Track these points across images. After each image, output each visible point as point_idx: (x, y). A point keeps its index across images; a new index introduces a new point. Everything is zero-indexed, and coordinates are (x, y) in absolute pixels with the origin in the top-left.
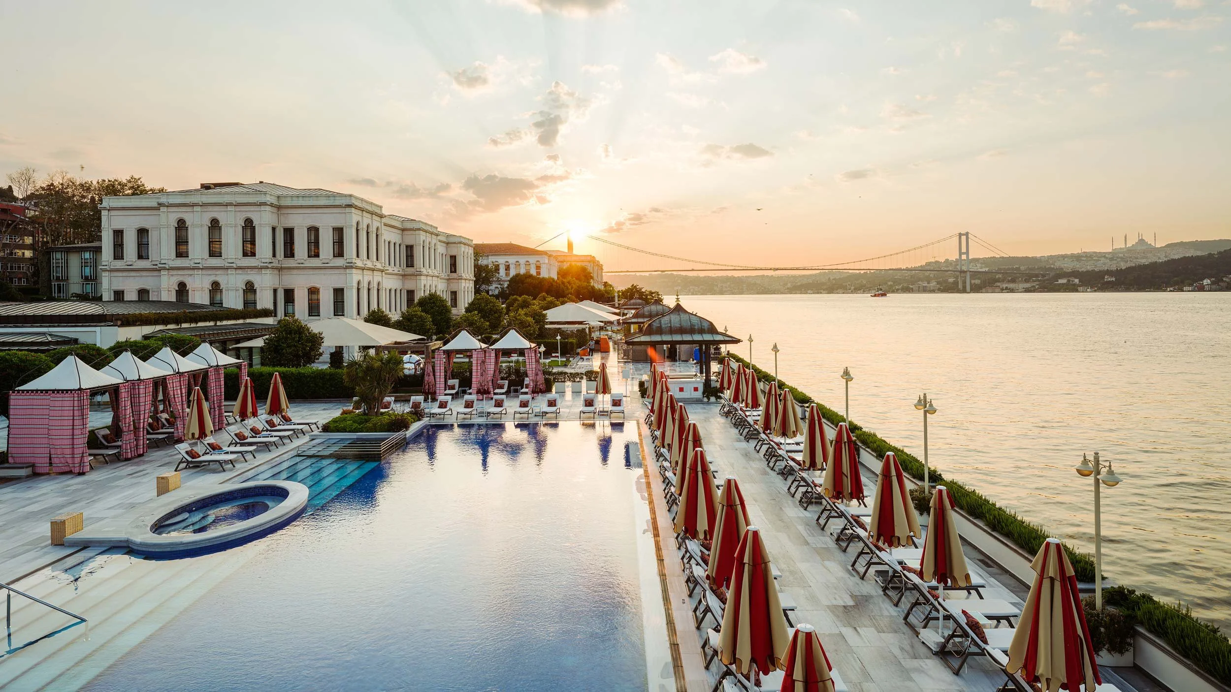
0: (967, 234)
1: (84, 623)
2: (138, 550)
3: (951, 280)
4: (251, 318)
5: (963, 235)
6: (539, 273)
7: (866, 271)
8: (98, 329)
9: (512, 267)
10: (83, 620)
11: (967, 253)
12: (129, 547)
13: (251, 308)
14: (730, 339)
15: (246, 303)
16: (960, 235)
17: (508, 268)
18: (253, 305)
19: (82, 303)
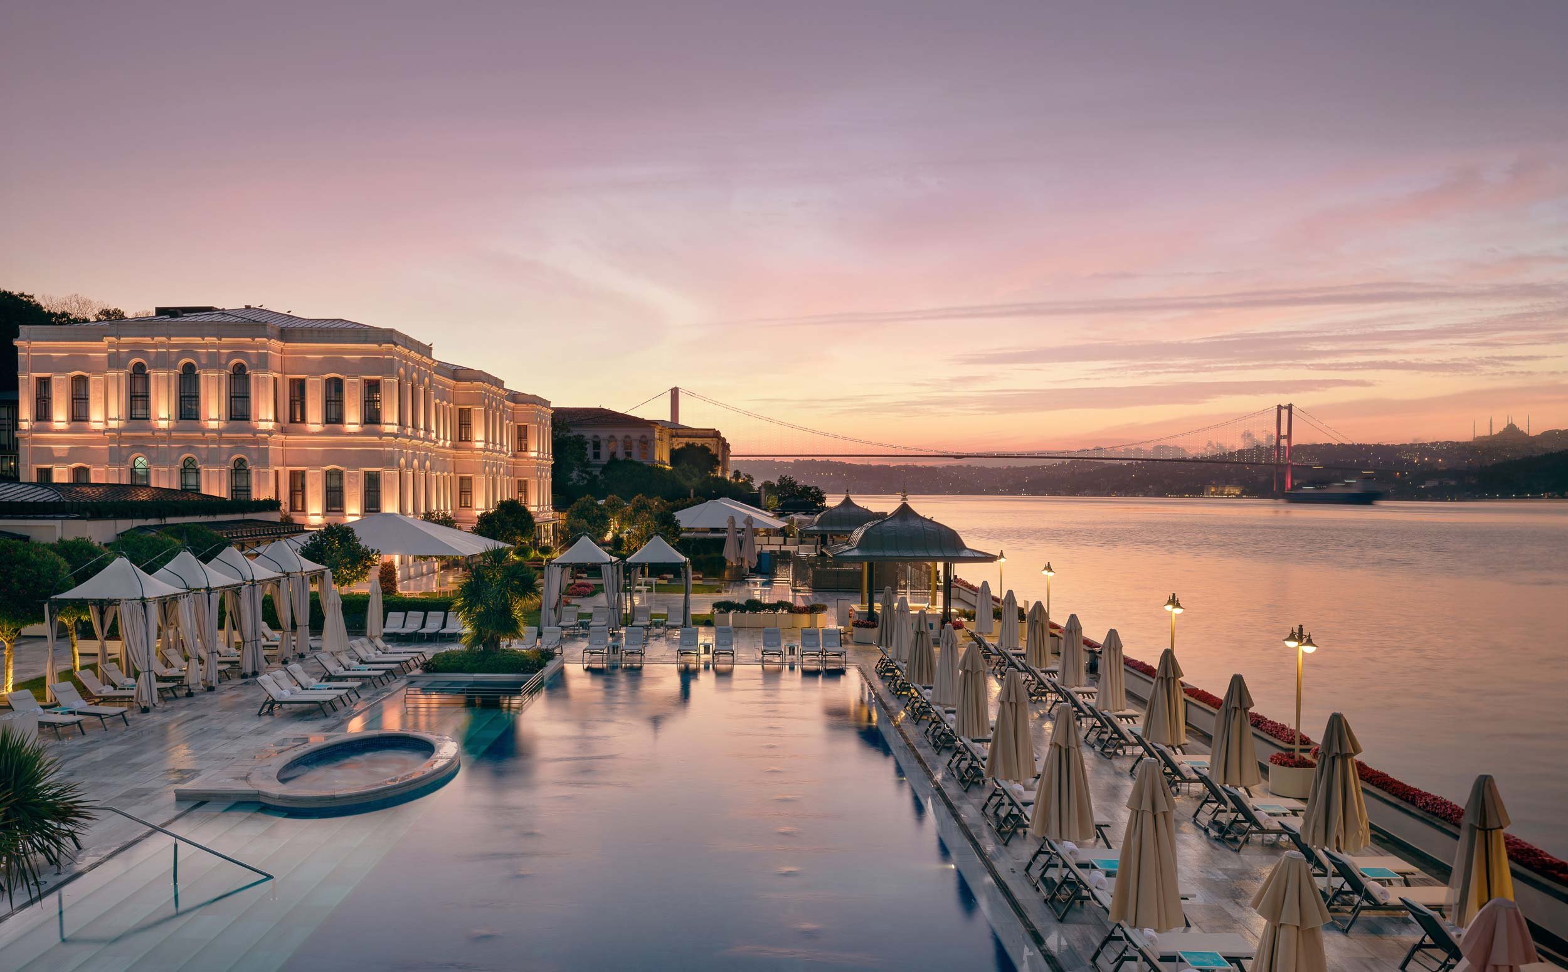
0: (1290, 407)
1: (272, 880)
2: (275, 806)
3: (1262, 478)
4: (253, 512)
5: (1285, 408)
6: (629, 454)
7: (1130, 462)
8: (58, 523)
9: (603, 444)
10: (269, 877)
11: (1289, 436)
12: (259, 802)
13: (242, 497)
14: (980, 555)
15: (234, 490)
16: (1280, 408)
17: (597, 445)
18: (246, 493)
19: (11, 486)
